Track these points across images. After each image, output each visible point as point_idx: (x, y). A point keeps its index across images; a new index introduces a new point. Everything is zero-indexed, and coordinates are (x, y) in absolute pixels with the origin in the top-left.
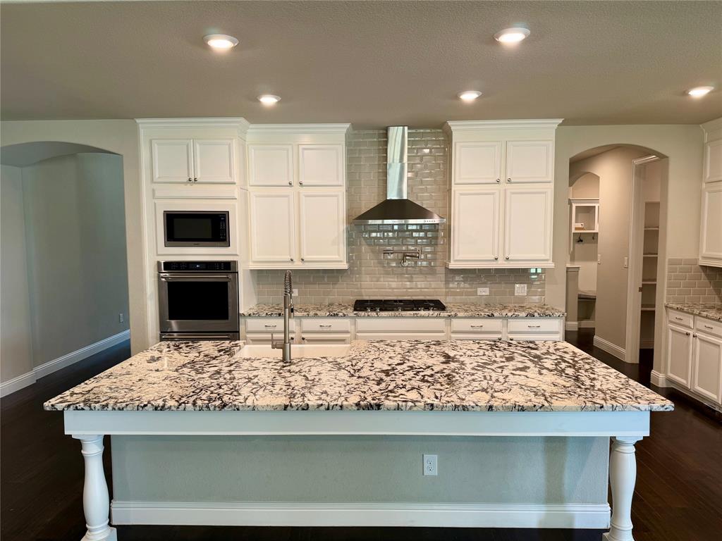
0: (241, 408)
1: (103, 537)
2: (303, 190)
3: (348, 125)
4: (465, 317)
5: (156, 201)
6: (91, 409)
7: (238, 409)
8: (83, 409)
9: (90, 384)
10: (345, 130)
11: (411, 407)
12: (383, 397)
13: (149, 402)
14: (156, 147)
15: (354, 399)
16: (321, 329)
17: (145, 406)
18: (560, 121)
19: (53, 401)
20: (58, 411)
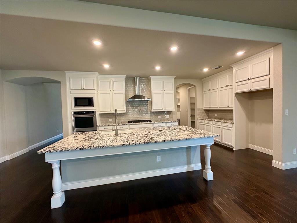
0: (109, 147)
1: (60, 196)
2: (114, 92)
3: (125, 76)
4: (157, 123)
5: (71, 94)
6: (56, 152)
7: (108, 147)
8: (53, 152)
9: (54, 145)
10: (125, 77)
11: (159, 142)
12: (150, 140)
13: (78, 147)
14: (71, 80)
15: (142, 141)
16: (120, 129)
17: (77, 148)
18: (175, 77)
19: (41, 150)
20: (43, 153)
